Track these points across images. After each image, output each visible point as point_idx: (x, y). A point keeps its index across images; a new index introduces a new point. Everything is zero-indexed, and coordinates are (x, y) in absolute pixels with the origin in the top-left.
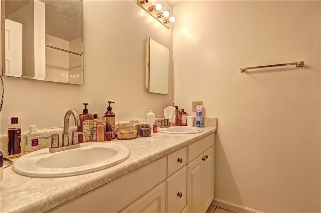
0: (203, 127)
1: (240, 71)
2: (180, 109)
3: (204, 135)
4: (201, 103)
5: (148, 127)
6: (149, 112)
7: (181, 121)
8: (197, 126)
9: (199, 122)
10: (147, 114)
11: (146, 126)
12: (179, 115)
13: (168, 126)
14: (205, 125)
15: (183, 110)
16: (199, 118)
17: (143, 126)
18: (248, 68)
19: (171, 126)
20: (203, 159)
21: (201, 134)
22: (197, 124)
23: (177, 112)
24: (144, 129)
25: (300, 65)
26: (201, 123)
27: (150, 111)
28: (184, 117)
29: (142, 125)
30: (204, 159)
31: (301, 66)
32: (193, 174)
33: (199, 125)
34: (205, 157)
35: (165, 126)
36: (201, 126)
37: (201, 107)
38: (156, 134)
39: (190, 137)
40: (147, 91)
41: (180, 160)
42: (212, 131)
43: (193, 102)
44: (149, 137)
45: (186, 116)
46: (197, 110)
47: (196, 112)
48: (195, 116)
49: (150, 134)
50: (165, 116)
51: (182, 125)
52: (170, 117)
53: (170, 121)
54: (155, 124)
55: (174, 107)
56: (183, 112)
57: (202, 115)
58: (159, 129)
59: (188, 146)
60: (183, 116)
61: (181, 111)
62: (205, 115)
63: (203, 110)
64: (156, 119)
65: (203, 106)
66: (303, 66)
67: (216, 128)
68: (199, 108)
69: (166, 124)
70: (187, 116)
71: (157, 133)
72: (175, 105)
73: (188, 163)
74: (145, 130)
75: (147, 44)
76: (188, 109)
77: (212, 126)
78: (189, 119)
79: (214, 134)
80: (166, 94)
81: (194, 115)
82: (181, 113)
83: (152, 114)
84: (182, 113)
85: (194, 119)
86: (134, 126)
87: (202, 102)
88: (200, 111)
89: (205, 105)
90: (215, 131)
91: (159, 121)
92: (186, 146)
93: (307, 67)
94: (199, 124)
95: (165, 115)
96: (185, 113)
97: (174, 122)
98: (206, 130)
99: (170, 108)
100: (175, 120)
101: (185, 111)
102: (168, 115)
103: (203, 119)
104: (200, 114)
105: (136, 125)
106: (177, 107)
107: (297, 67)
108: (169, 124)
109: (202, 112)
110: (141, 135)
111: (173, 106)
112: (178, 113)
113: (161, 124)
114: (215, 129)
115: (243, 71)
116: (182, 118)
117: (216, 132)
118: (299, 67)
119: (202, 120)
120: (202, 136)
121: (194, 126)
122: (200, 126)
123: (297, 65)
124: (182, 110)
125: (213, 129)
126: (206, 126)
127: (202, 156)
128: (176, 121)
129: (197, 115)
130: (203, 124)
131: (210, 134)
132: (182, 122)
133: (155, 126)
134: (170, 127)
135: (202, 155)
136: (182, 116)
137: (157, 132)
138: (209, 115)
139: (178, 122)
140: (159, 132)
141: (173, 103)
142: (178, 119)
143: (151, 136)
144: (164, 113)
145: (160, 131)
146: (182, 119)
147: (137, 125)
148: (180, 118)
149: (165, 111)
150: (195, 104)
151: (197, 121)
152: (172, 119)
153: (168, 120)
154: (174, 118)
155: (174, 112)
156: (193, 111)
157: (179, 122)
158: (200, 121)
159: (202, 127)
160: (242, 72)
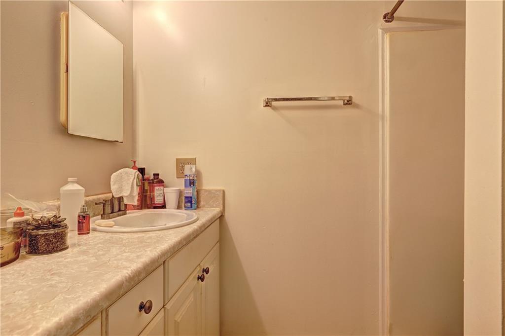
0: (198, 207)
1: (263, 104)
2: (150, 174)
3: (200, 228)
4: (192, 161)
5: (55, 226)
6: (67, 183)
7: (152, 199)
8: (185, 207)
9: (189, 199)
10: (61, 189)
11: (50, 223)
12: (147, 187)
13: (121, 213)
14: (202, 203)
15: (156, 175)
16: (189, 192)
17: (40, 225)
18: (276, 100)
19: (127, 212)
20: (199, 278)
21: (195, 226)
22: (185, 202)
23: (143, 179)
24: (41, 232)
25: (348, 101)
26: (193, 200)
27: (70, 179)
28: (158, 191)
29: (37, 221)
30: (201, 278)
31: (350, 104)
32: (179, 321)
33: (189, 205)
34: (204, 270)
35: (112, 212)
36: (194, 206)
37: (194, 169)
38: (85, 237)
39: (172, 238)
40: (63, 130)
41: (145, 308)
42: (215, 216)
43: (177, 159)
44: (59, 253)
45: (162, 187)
46: (186, 175)
47: (184, 179)
48: (183, 187)
49: (64, 243)
50: (113, 191)
51: (155, 208)
52: (125, 193)
53: (126, 201)
54: (84, 212)
55: (135, 171)
56: (158, 180)
57: (196, 184)
58: (96, 222)
59: (166, 263)
60: (156, 188)
61: (152, 177)
62: (200, 184)
63: (198, 174)
64: (88, 199)
65: (198, 168)
66: (351, 104)
67: (222, 208)
68: (189, 170)
69: (116, 209)
70: (165, 186)
71: (90, 235)
72: (140, 165)
73: (166, 302)
74: (45, 235)
75: (63, 15)
76: (168, 172)
77: (215, 205)
78: (170, 193)
79: (218, 220)
80: (118, 141)
81: (180, 184)
82: (151, 183)
83: (77, 187)
84: (153, 183)
85: (180, 193)
86: (10, 226)
87: (196, 158)
88: (191, 178)
89: (201, 165)
90: (220, 215)
91: (96, 204)
92: (160, 263)
93: (357, 106)
94: (190, 202)
95: (114, 188)
96: (161, 182)
97: (136, 202)
98: (204, 215)
99: (126, 173)
100: (136, 198)
101: (160, 177)
102: (121, 189)
103: (198, 192)
104: (192, 183)
105: (15, 223)
106: (142, 171)
107: (344, 104)
108: (123, 208)
109: (195, 178)
110: (34, 250)
111: (134, 167)
112: (146, 183)
113: (104, 209)
114: (221, 211)
115: (268, 104)
116: (153, 191)
117: (221, 217)
118: (346, 104)
119: (195, 194)
120: (197, 230)
121: (179, 207)
122: (191, 207)
123: (344, 100)
124: (154, 175)
125: (216, 211)
126: (204, 206)
127: (198, 272)
128: (142, 200)
129: (186, 186)
130: (198, 202)
131: (211, 222)
132: (154, 201)
133: (84, 217)
134: (125, 214)
135: (198, 269)
136: (153, 189)
137: (88, 233)
138: (208, 184)
139: (146, 200)
140: (95, 230)
141: (135, 162)
142: (146, 196)
143: (67, 248)
144: (112, 183)
145: (98, 228)
146: (154, 196)
147: (20, 223)
148: (150, 192)
149: (112, 180)
150: (181, 164)
151: (186, 198)
152: (131, 196)
153: (120, 199)
154: (134, 195)
155: (135, 180)
156: (178, 178)
157: (149, 202)
158: (191, 197)
159: (196, 209)
160: (266, 106)
